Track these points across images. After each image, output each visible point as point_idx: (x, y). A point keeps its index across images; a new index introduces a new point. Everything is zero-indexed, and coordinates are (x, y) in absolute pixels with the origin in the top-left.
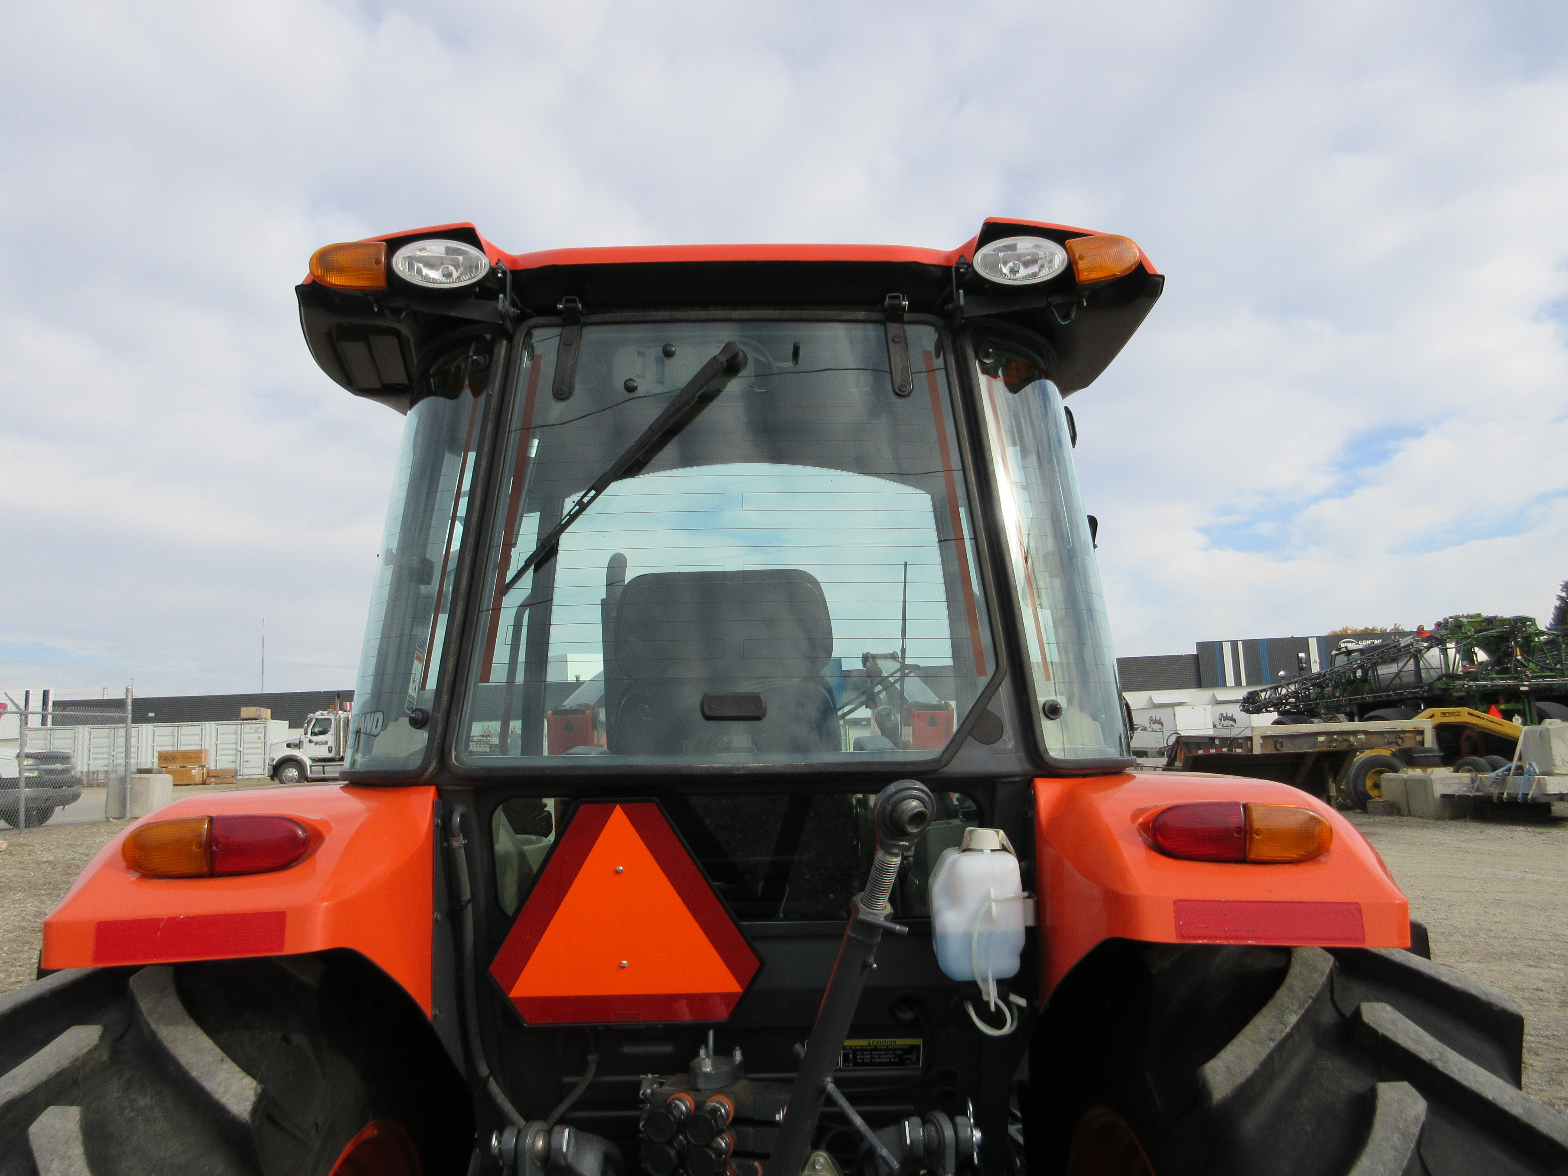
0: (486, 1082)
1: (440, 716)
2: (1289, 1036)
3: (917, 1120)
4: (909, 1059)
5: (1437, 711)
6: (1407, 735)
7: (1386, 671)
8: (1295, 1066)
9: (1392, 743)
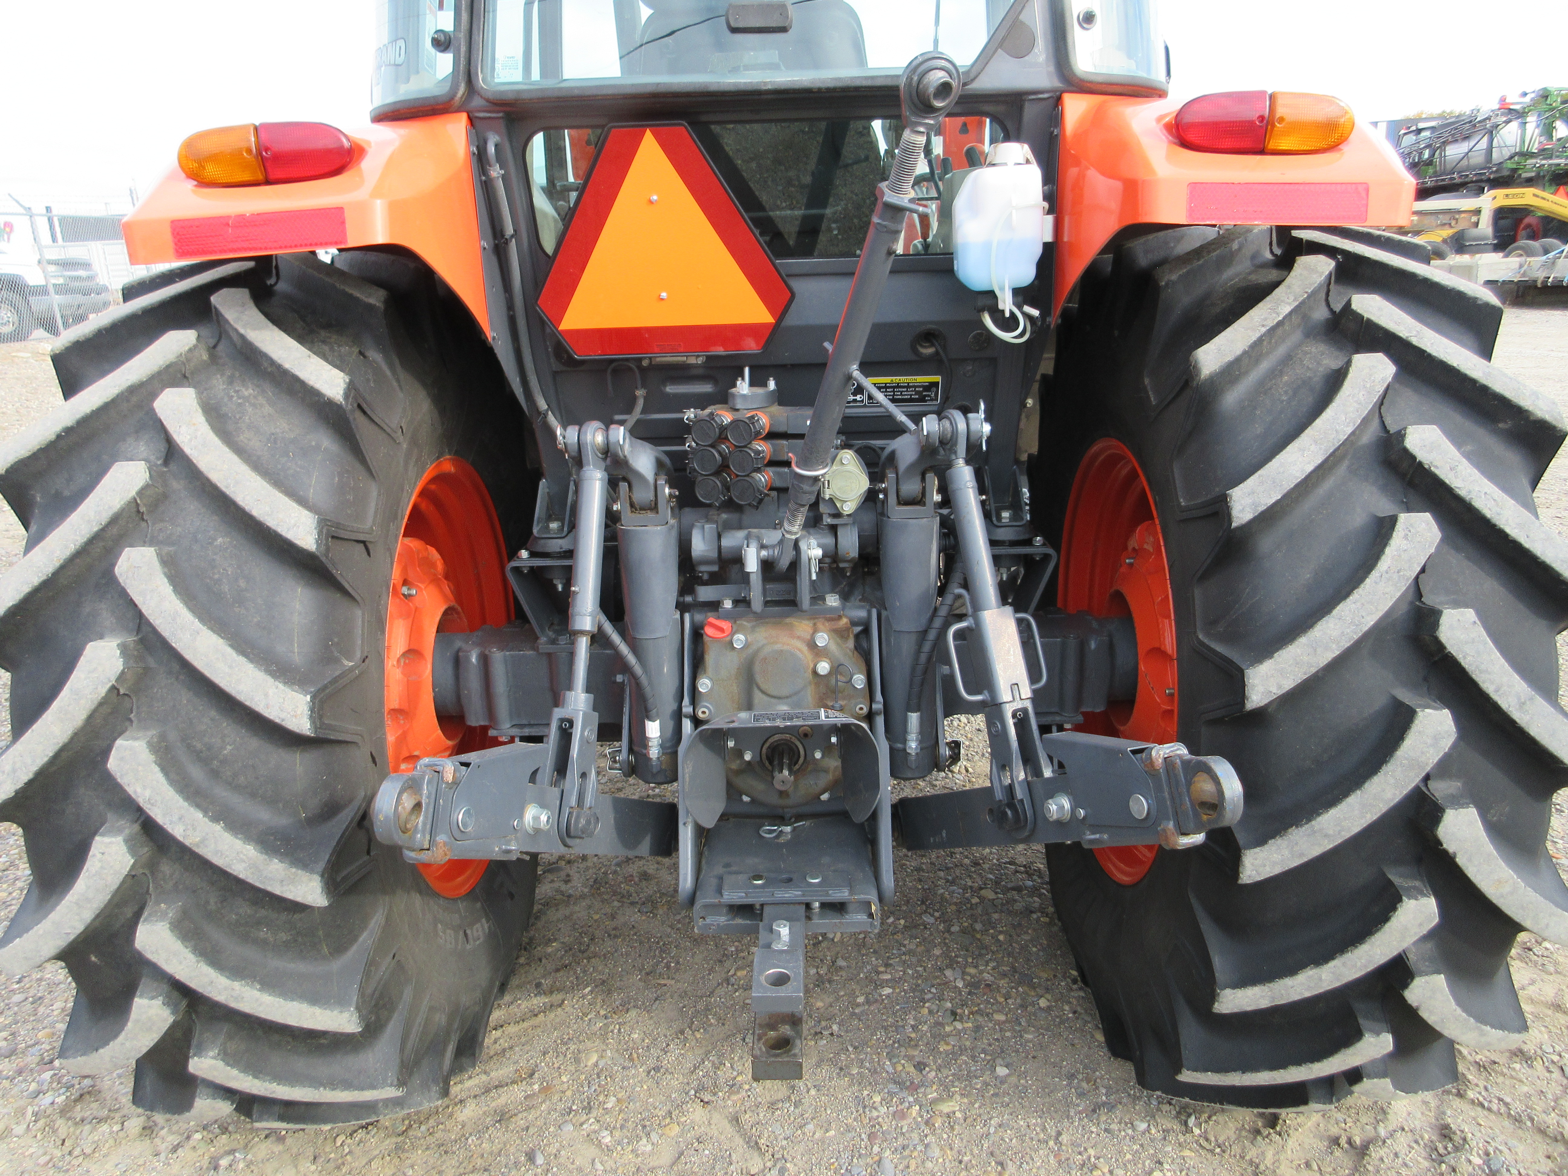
0: (545, 416)
1: (462, 36)
2: (1280, 324)
3: (934, 417)
4: (929, 396)
5: (1500, 192)
6: (1463, 215)
7: (1454, 152)
8: (1281, 350)
9: (1445, 224)
